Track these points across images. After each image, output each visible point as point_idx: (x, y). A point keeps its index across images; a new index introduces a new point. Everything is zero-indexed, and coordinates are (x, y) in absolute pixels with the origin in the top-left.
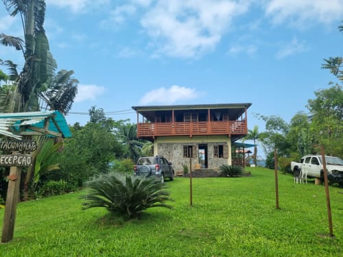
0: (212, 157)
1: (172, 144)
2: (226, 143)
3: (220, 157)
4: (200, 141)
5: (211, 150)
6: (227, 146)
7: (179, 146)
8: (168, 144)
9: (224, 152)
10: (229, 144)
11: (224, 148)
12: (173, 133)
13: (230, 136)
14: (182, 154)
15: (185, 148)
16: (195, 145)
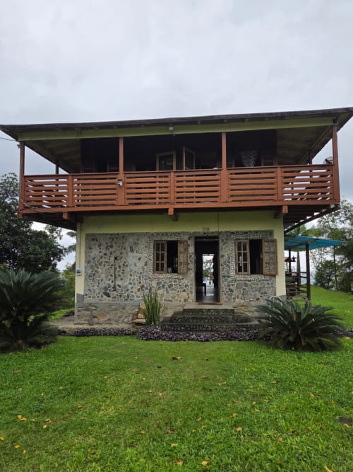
0: (232, 273)
1: (124, 236)
2: (271, 233)
3: (253, 272)
4: (199, 229)
5: (228, 252)
6: (274, 241)
7: (143, 243)
8: (114, 237)
9: (266, 258)
10: (279, 237)
11: (266, 247)
12: (121, 202)
13: (285, 210)
14: (151, 264)
15: (158, 246)
16: (186, 238)
